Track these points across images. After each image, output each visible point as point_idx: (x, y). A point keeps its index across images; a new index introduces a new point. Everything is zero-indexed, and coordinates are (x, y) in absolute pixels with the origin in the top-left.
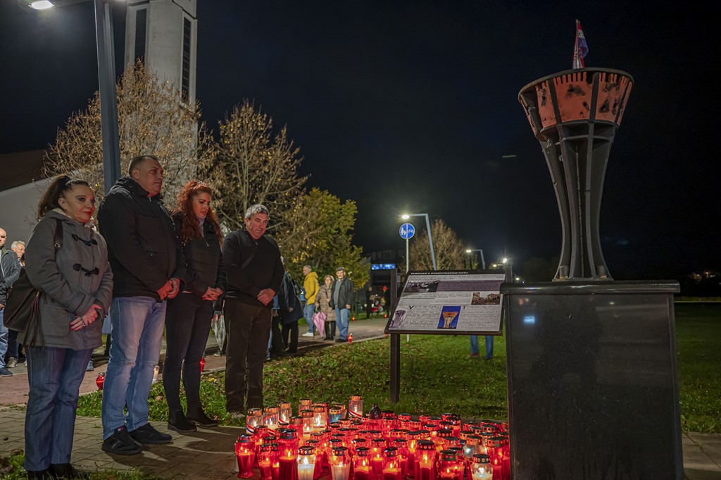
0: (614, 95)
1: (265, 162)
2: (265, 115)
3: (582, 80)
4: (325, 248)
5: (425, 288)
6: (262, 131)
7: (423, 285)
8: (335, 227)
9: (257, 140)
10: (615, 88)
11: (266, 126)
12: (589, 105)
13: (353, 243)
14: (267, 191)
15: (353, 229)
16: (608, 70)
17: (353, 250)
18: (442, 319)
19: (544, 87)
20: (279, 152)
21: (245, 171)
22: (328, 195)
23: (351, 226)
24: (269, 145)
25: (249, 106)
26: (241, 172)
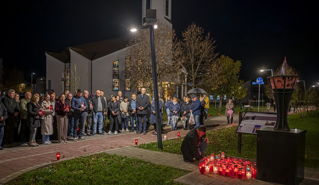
0: (291, 82)
1: (201, 48)
2: (201, 28)
3: (281, 79)
4: (226, 82)
5: (251, 118)
6: (200, 34)
7: (250, 117)
8: (231, 73)
9: (198, 39)
11: (201, 32)
12: (283, 85)
13: (239, 78)
14: (201, 60)
15: (239, 73)
17: (239, 82)
18: (254, 129)
20: (206, 43)
21: (193, 52)
22: (228, 58)
23: (238, 72)
24: (202, 40)
25: (194, 24)
26: (191, 53)
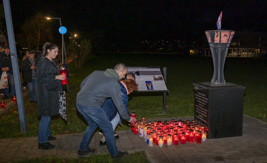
12: (228, 39)
18: (147, 86)
19: (218, 33)
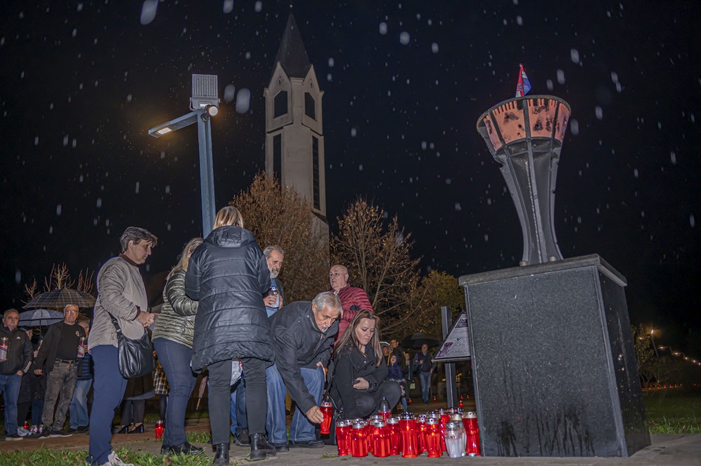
0: (544, 116)
2: (377, 207)
3: (514, 108)
6: (376, 221)
10: (544, 110)
11: (378, 217)
12: (524, 126)
16: (534, 97)
22: (446, 275)
25: (363, 201)
